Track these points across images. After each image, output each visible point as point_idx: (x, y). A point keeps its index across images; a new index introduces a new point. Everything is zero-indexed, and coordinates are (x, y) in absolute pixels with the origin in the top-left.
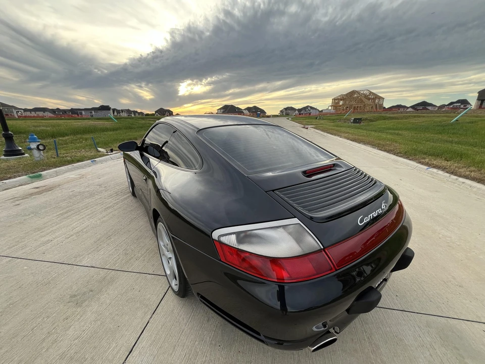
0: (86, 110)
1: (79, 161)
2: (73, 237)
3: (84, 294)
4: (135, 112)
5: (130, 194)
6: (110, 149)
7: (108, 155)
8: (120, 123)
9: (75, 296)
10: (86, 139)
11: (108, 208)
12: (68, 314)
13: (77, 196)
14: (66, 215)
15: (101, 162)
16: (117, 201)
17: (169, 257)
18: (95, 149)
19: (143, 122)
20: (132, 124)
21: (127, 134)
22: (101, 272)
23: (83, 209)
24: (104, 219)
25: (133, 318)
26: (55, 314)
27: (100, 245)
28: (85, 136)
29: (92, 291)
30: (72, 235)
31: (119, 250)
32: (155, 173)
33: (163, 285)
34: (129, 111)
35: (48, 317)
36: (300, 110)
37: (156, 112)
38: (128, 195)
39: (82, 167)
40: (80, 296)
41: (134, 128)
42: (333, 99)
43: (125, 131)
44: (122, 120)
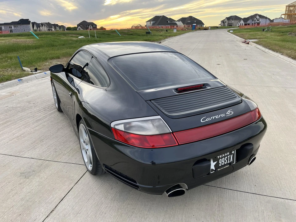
0: (5, 24)
1: (7, 80)
2: (15, 140)
3: (29, 172)
4: (55, 26)
5: (56, 110)
6: (34, 68)
7: (33, 74)
8: (42, 40)
9: (23, 173)
10: (11, 58)
11: (38, 120)
12: (21, 182)
13: (11, 110)
14: (6, 125)
15: (27, 81)
16: (45, 115)
17: (87, 148)
18: (21, 68)
19: (65, 38)
20: (54, 41)
21: (50, 52)
22: (39, 162)
23: (18, 121)
24: (37, 128)
25: (62, 185)
26: (13, 181)
27: (36, 146)
28: (10, 55)
29: (34, 171)
30: (14, 139)
31: (50, 149)
32: (77, 89)
33: (83, 170)
34: (49, 25)
35: (9, 182)
36: (245, 20)
37: (78, 25)
38: (54, 110)
39: (10, 86)
40: (27, 173)
41: (56, 46)
42: (287, 6)
43: (47, 49)
44: (43, 36)
